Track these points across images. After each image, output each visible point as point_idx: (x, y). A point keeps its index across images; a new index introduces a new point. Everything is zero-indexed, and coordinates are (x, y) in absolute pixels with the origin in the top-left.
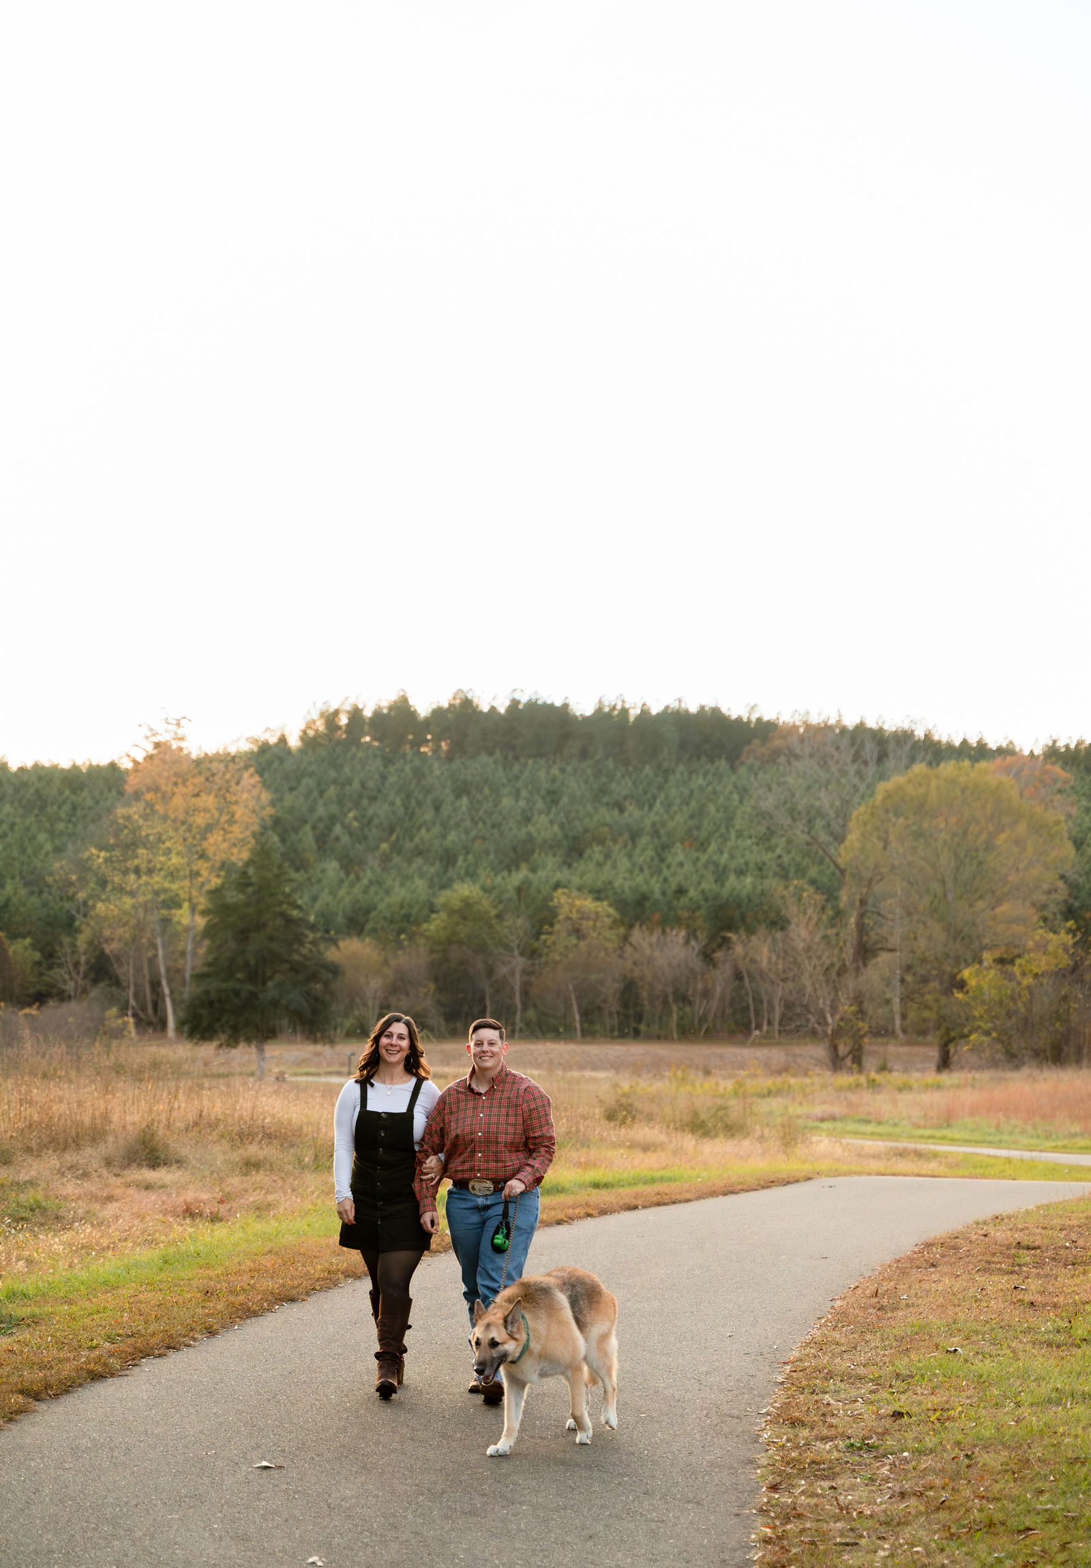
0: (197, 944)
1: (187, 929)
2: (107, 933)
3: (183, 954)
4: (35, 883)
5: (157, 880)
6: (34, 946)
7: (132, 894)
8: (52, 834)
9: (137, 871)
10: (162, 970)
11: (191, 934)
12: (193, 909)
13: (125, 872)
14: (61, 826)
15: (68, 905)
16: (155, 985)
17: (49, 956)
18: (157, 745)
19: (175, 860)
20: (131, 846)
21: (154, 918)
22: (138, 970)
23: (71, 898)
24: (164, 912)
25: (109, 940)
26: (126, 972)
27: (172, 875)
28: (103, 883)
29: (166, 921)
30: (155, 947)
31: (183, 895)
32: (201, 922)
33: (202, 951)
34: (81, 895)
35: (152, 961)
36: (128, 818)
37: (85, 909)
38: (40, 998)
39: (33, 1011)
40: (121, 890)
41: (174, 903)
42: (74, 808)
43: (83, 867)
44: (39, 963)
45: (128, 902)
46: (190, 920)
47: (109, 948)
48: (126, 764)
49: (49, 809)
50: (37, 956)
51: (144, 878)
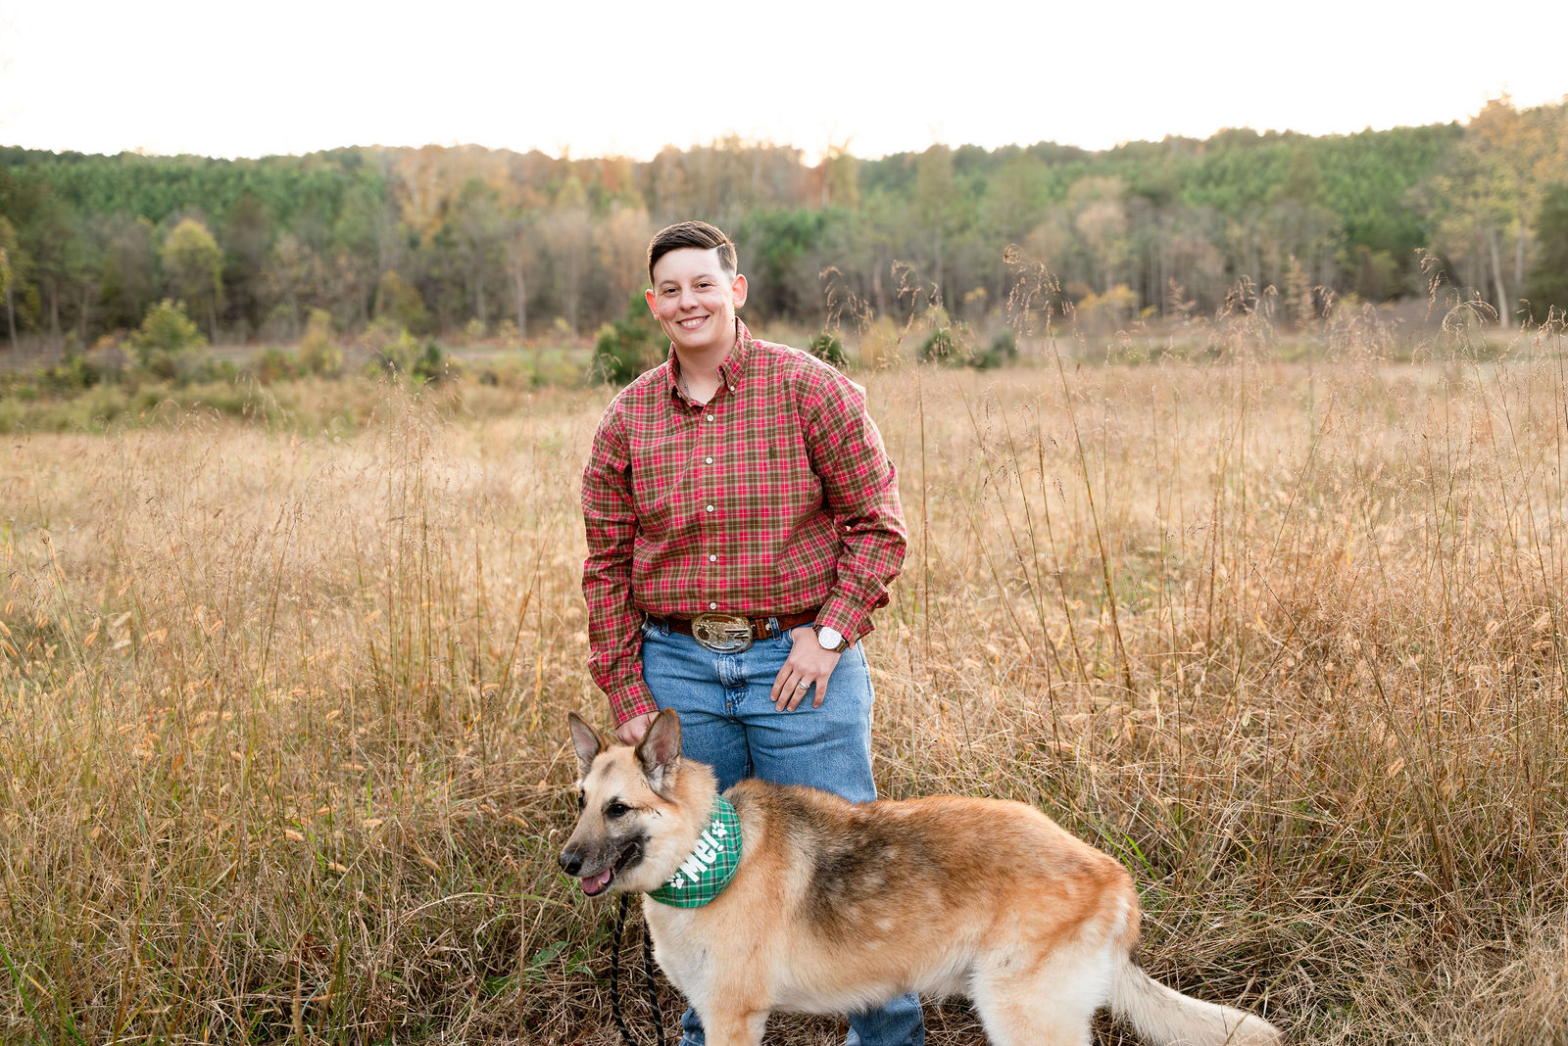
0: (1526, 251)
1: (1516, 241)
2: (1451, 244)
3: (1513, 260)
4: (1393, 208)
5: (1493, 201)
6: (1394, 257)
7: (1471, 212)
8: (1407, 174)
9: (1476, 195)
10: (1496, 271)
11: (1520, 245)
12: (1523, 223)
13: (1465, 196)
14: (1413, 167)
15: (1420, 225)
16: (1491, 285)
17: (1405, 264)
18: (1490, 102)
19: (1508, 184)
20: (1469, 176)
21: (1490, 231)
22: (1477, 274)
23: (1422, 218)
24: (1498, 227)
25: (1453, 250)
26: (1467, 275)
27: (1504, 196)
28: (1446, 205)
29: (1500, 234)
30: (1488, 254)
31: (1514, 212)
32: (1531, 234)
33: (1532, 256)
34: (1430, 215)
35: (1489, 267)
36: (1468, 152)
37: (1434, 227)
38: (1396, 297)
39: (1389, 306)
40: (1462, 210)
41: (1506, 219)
42: (1424, 155)
43: (1431, 193)
44: (1395, 272)
45: (1468, 220)
46: (1520, 232)
47: (1454, 257)
48: (1464, 122)
49: (1406, 156)
50: (1394, 265)
51: (1482, 200)
